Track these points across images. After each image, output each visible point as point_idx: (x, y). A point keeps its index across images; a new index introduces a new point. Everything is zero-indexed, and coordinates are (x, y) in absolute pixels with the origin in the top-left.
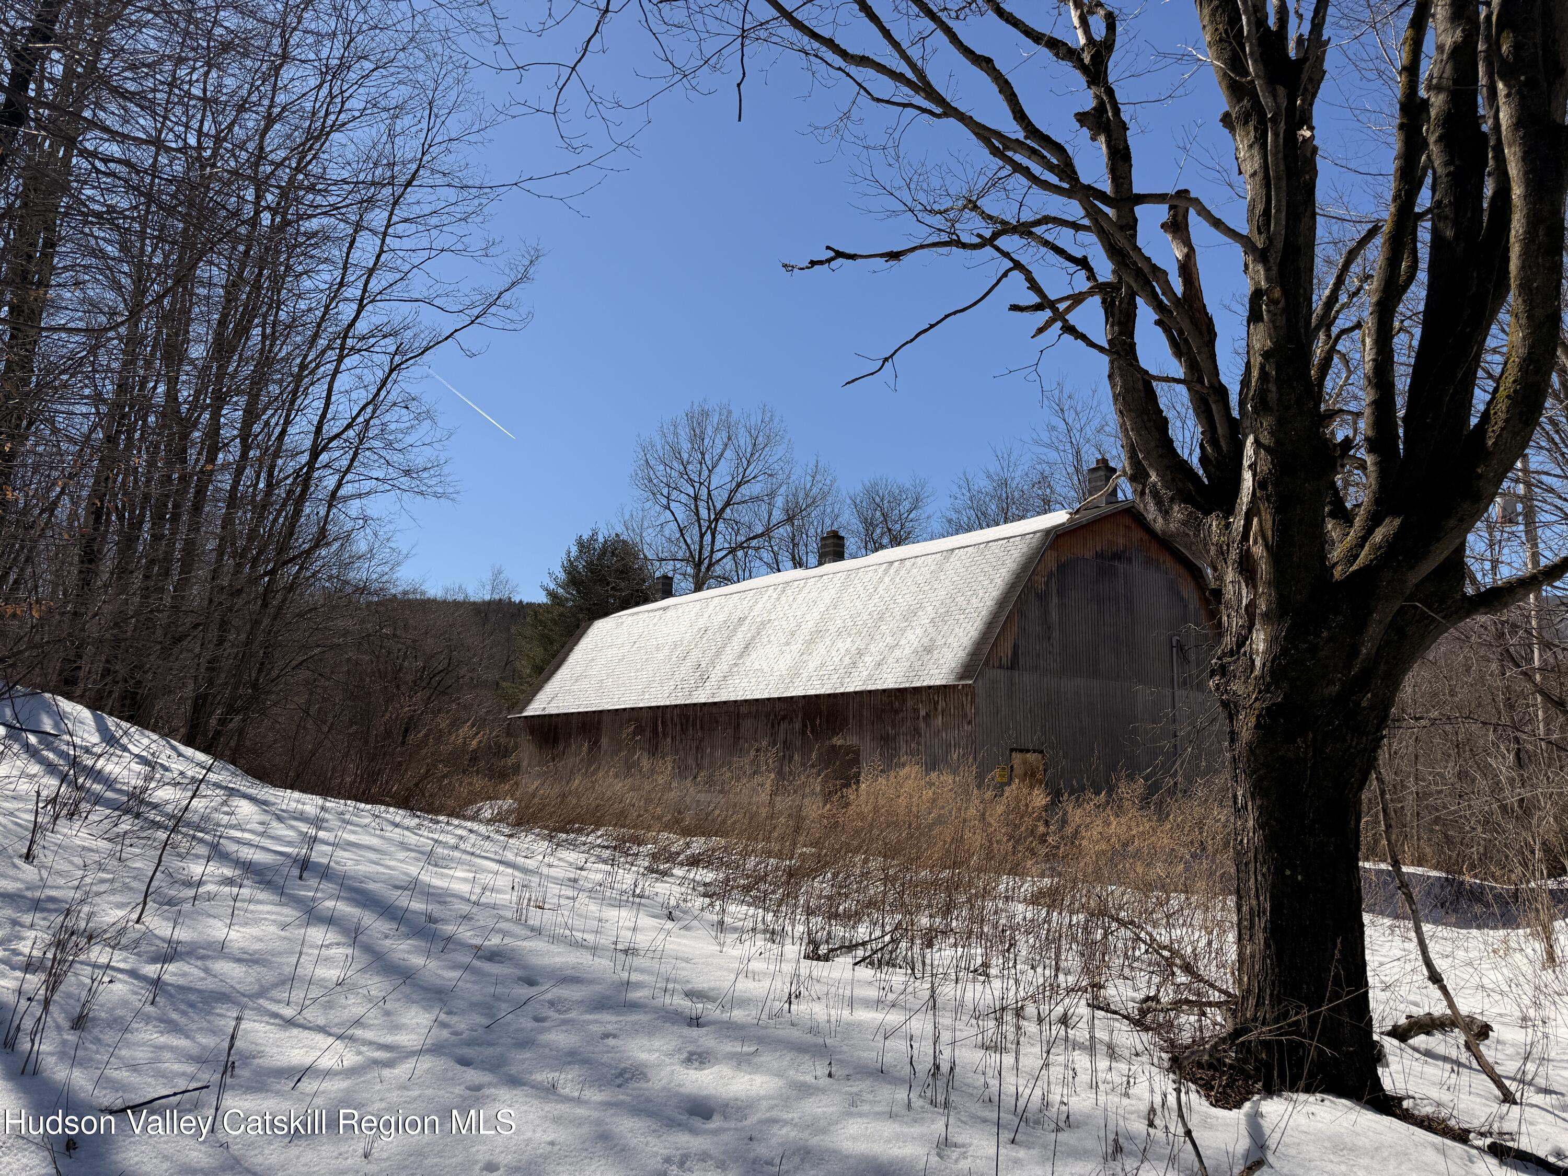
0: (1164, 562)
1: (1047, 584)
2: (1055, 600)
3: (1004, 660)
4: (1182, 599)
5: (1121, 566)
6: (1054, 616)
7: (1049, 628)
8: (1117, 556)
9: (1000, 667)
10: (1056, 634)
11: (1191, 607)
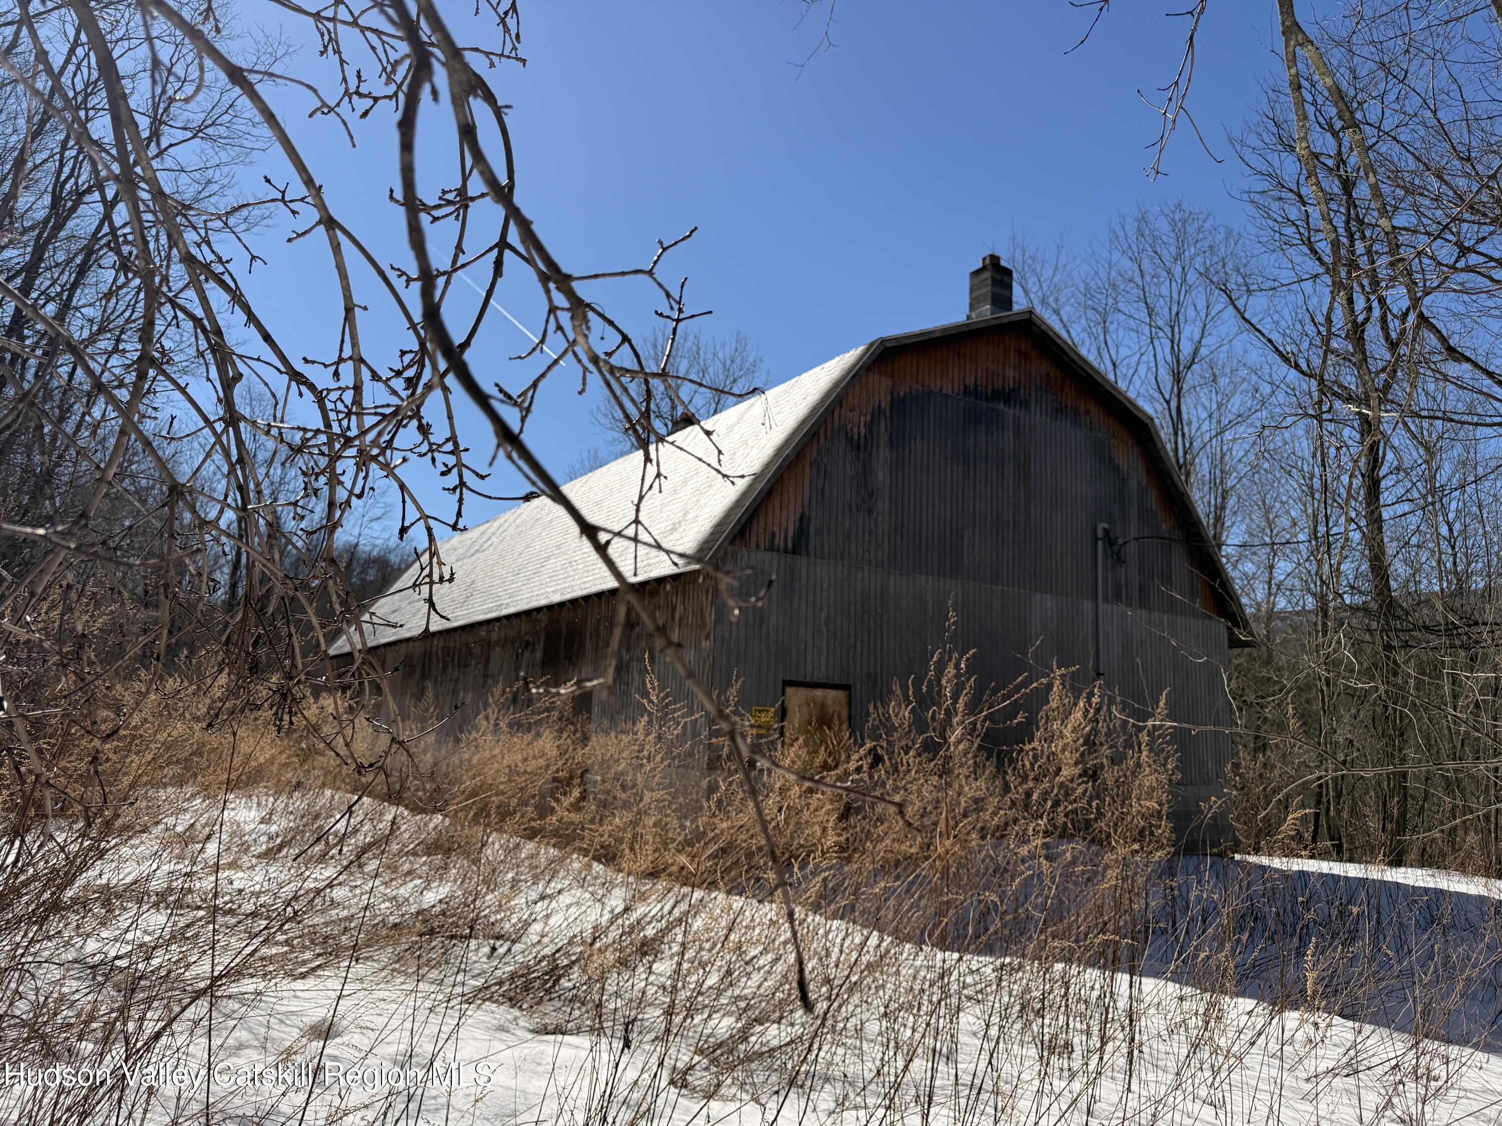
0: (1087, 412)
1: (870, 426)
2: (883, 453)
3: (779, 540)
4: (1117, 469)
5: (1010, 413)
6: (882, 476)
7: (871, 495)
8: (1005, 396)
9: (771, 548)
10: (883, 504)
11: (1133, 483)
